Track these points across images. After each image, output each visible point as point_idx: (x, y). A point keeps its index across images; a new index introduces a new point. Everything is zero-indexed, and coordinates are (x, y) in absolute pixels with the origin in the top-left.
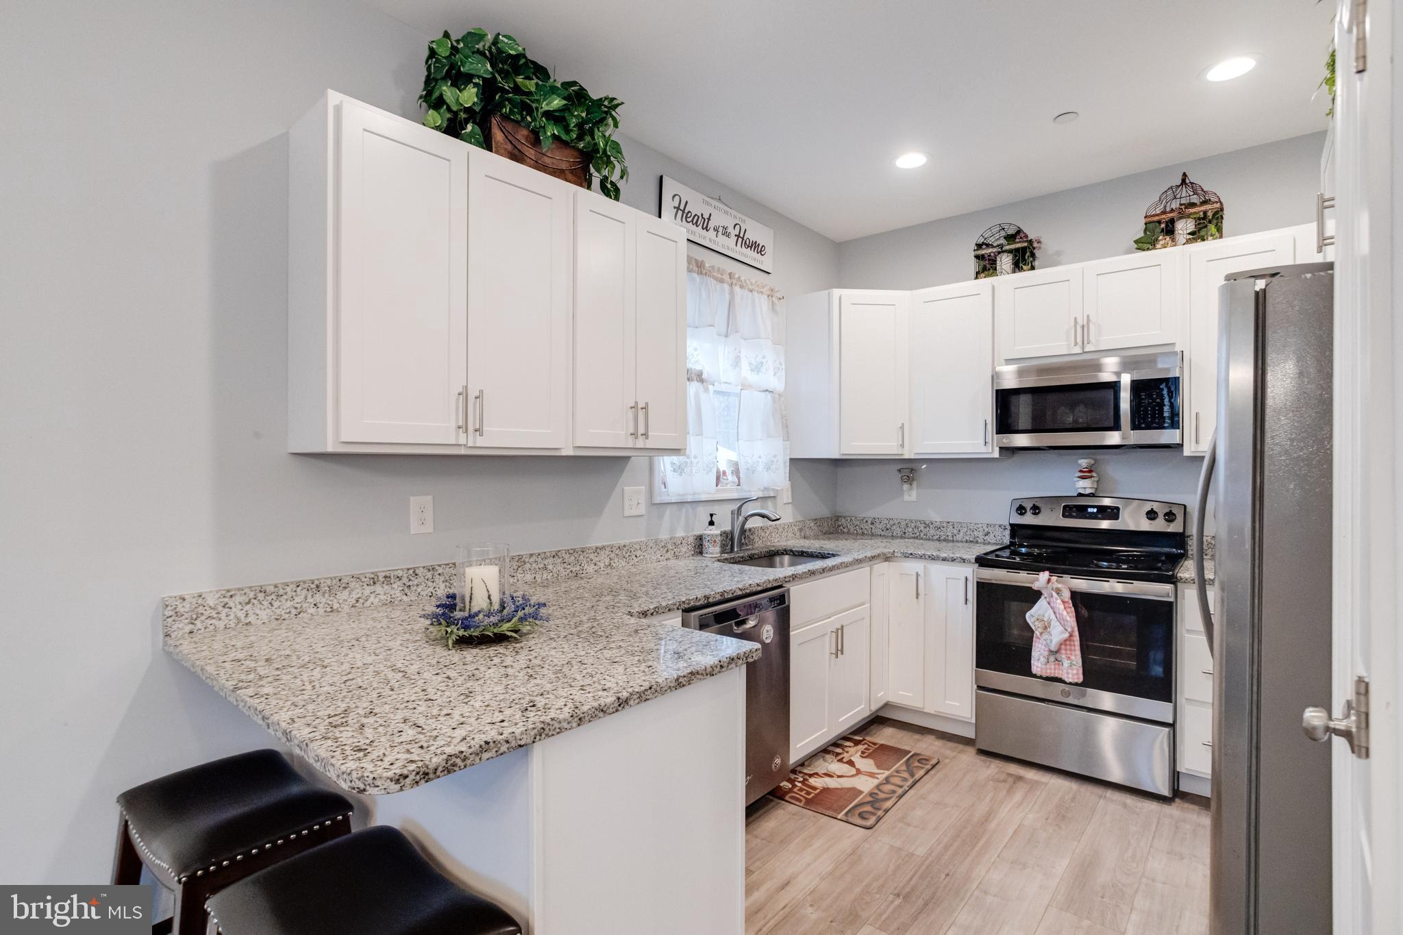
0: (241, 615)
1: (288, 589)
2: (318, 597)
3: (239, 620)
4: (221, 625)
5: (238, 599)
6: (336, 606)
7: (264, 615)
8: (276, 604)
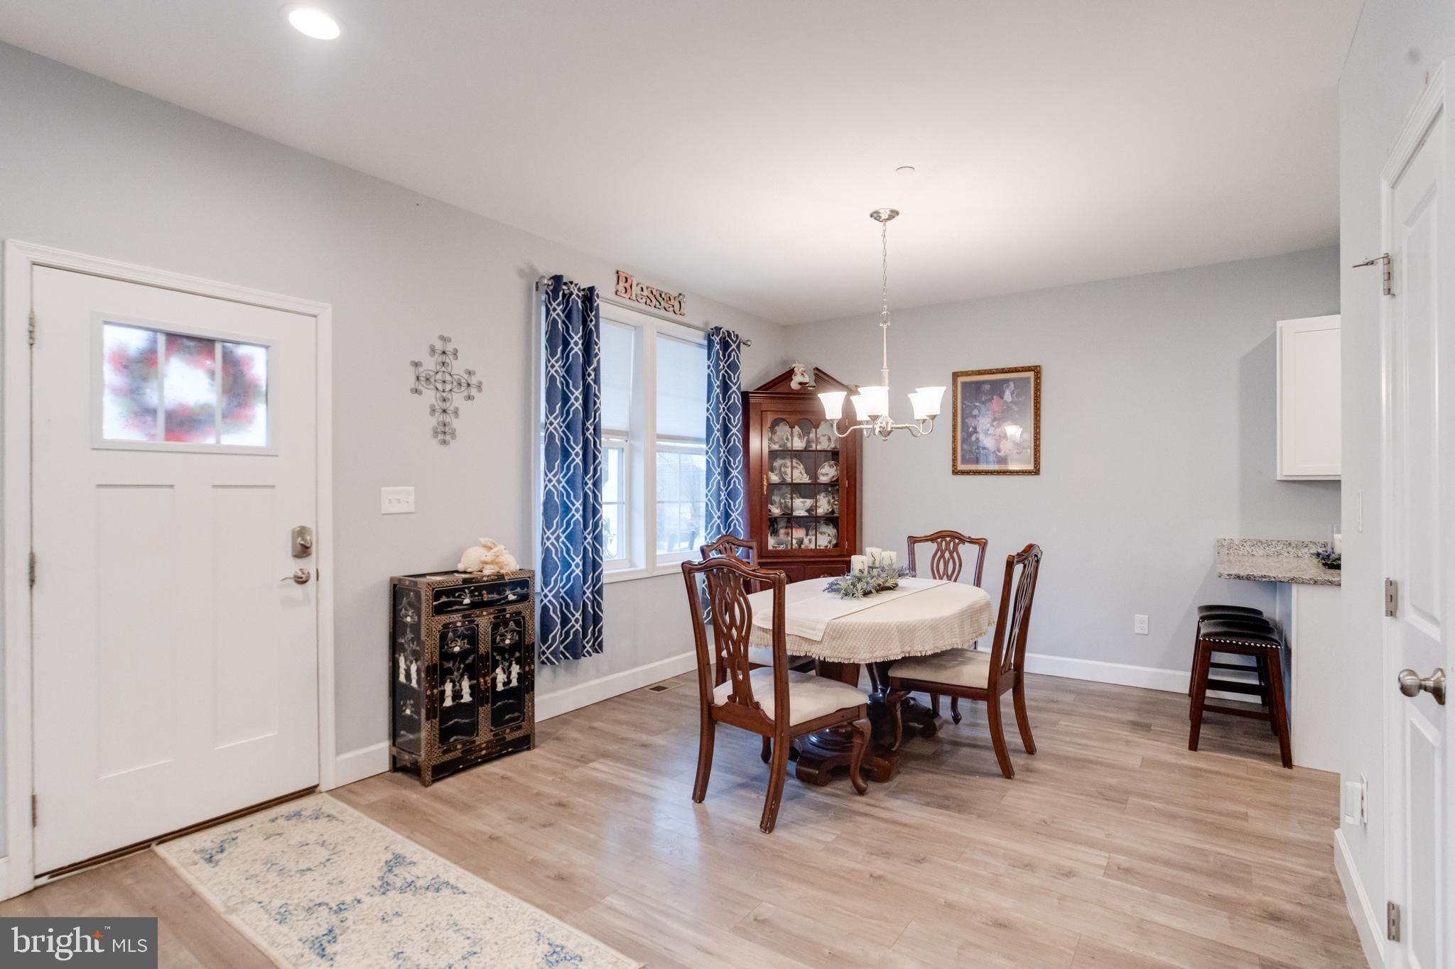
0: (1250, 551)
1: (1273, 543)
2: (1290, 549)
3: (1249, 552)
4: (1241, 553)
5: (1249, 543)
6: (1300, 555)
7: (1261, 552)
8: (1267, 548)
